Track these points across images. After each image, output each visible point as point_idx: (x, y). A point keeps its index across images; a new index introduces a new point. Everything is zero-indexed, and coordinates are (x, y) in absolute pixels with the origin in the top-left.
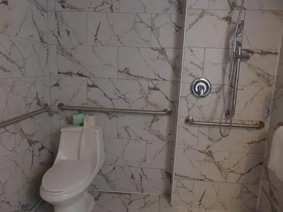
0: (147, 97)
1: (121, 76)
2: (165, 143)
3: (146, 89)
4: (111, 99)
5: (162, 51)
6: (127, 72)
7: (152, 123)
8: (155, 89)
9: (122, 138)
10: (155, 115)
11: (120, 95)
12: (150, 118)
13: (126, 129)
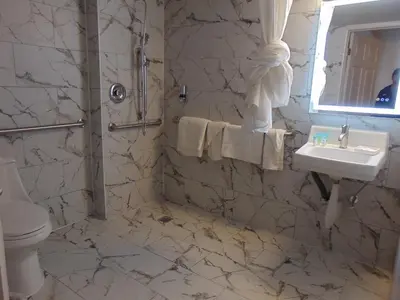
0: (57, 109)
1: (21, 83)
2: (83, 158)
3: (55, 98)
4: (10, 116)
5: (68, 53)
6: (28, 77)
7: (67, 138)
8: (66, 98)
9: (32, 166)
10: (68, 128)
11: (23, 109)
12: (64, 133)
13: (36, 152)
